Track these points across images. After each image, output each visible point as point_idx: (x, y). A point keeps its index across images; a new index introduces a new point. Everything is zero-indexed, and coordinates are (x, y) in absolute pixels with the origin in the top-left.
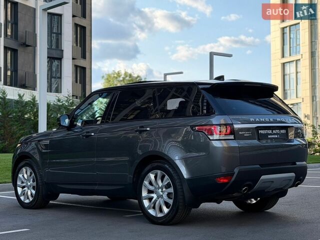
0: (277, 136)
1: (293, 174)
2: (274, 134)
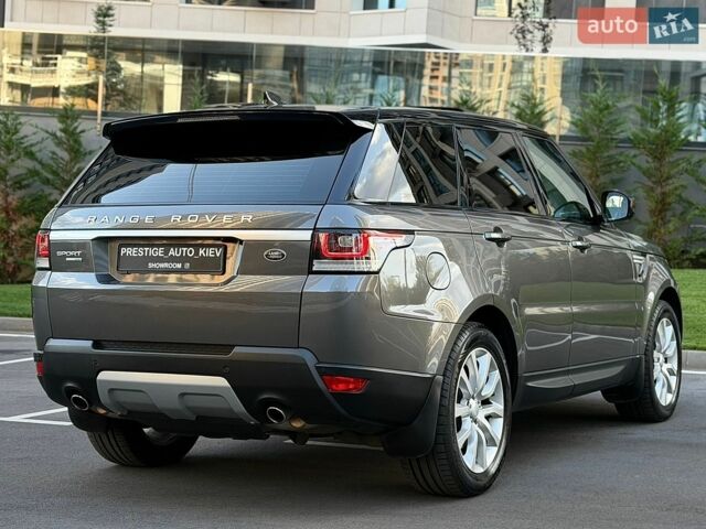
0: (179, 266)
1: (221, 382)
2: (173, 259)
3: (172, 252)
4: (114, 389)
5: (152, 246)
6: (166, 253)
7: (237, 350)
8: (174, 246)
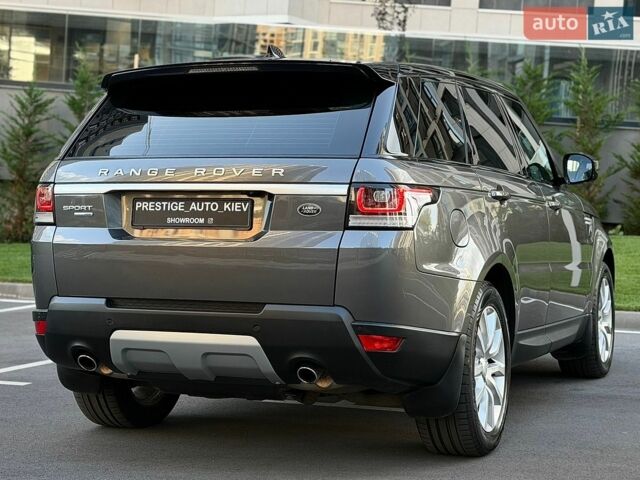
0: (202, 221)
1: (250, 341)
2: (195, 214)
3: (193, 206)
4: (128, 348)
5: (172, 200)
6: (187, 207)
7: (267, 308)
8: (196, 200)
